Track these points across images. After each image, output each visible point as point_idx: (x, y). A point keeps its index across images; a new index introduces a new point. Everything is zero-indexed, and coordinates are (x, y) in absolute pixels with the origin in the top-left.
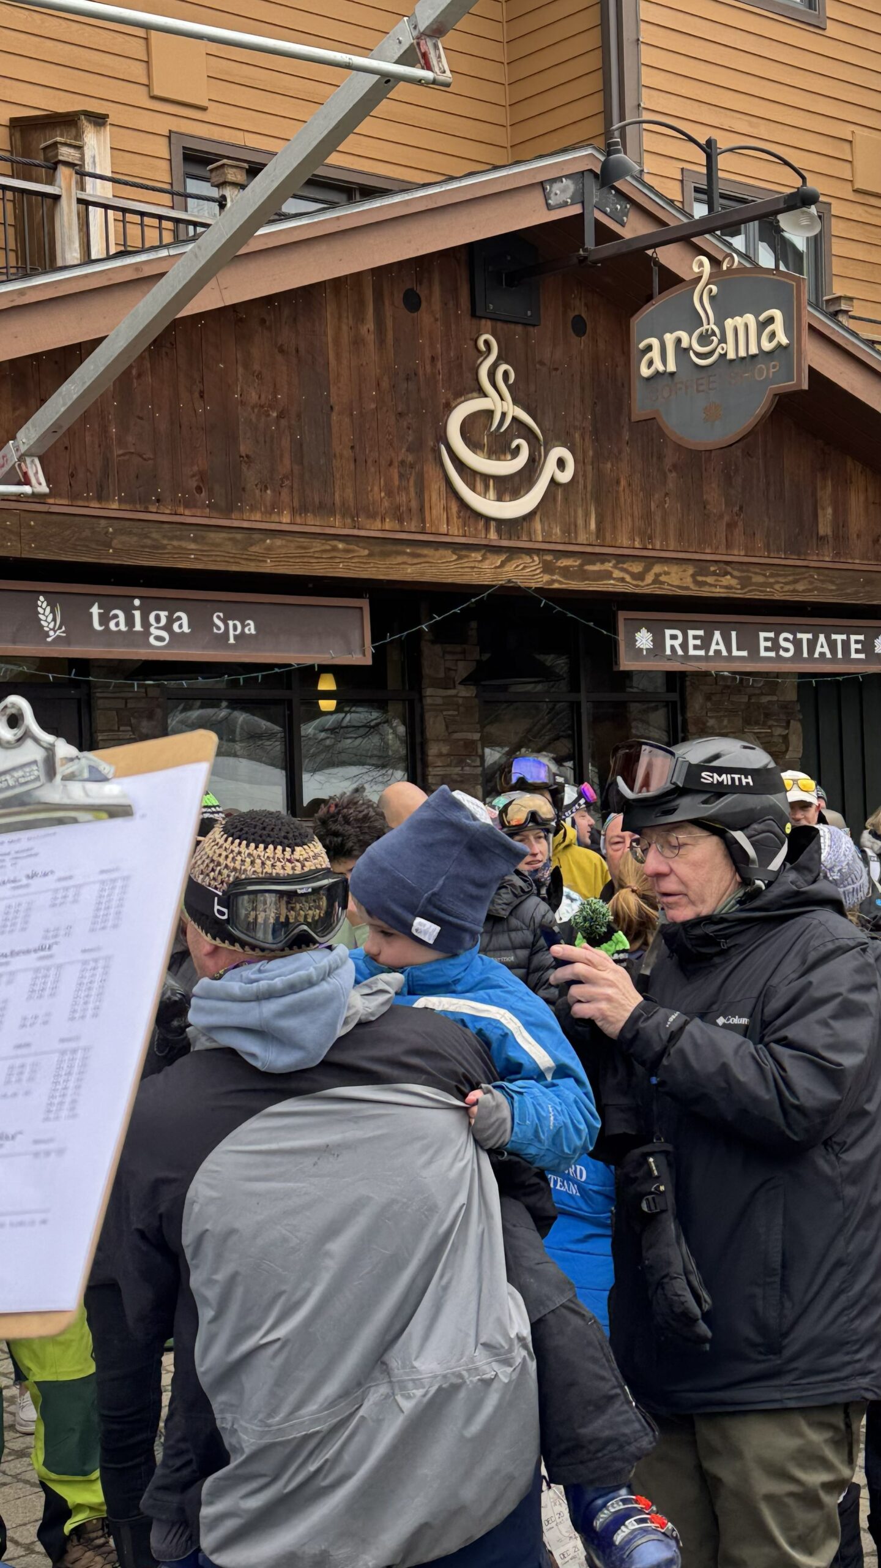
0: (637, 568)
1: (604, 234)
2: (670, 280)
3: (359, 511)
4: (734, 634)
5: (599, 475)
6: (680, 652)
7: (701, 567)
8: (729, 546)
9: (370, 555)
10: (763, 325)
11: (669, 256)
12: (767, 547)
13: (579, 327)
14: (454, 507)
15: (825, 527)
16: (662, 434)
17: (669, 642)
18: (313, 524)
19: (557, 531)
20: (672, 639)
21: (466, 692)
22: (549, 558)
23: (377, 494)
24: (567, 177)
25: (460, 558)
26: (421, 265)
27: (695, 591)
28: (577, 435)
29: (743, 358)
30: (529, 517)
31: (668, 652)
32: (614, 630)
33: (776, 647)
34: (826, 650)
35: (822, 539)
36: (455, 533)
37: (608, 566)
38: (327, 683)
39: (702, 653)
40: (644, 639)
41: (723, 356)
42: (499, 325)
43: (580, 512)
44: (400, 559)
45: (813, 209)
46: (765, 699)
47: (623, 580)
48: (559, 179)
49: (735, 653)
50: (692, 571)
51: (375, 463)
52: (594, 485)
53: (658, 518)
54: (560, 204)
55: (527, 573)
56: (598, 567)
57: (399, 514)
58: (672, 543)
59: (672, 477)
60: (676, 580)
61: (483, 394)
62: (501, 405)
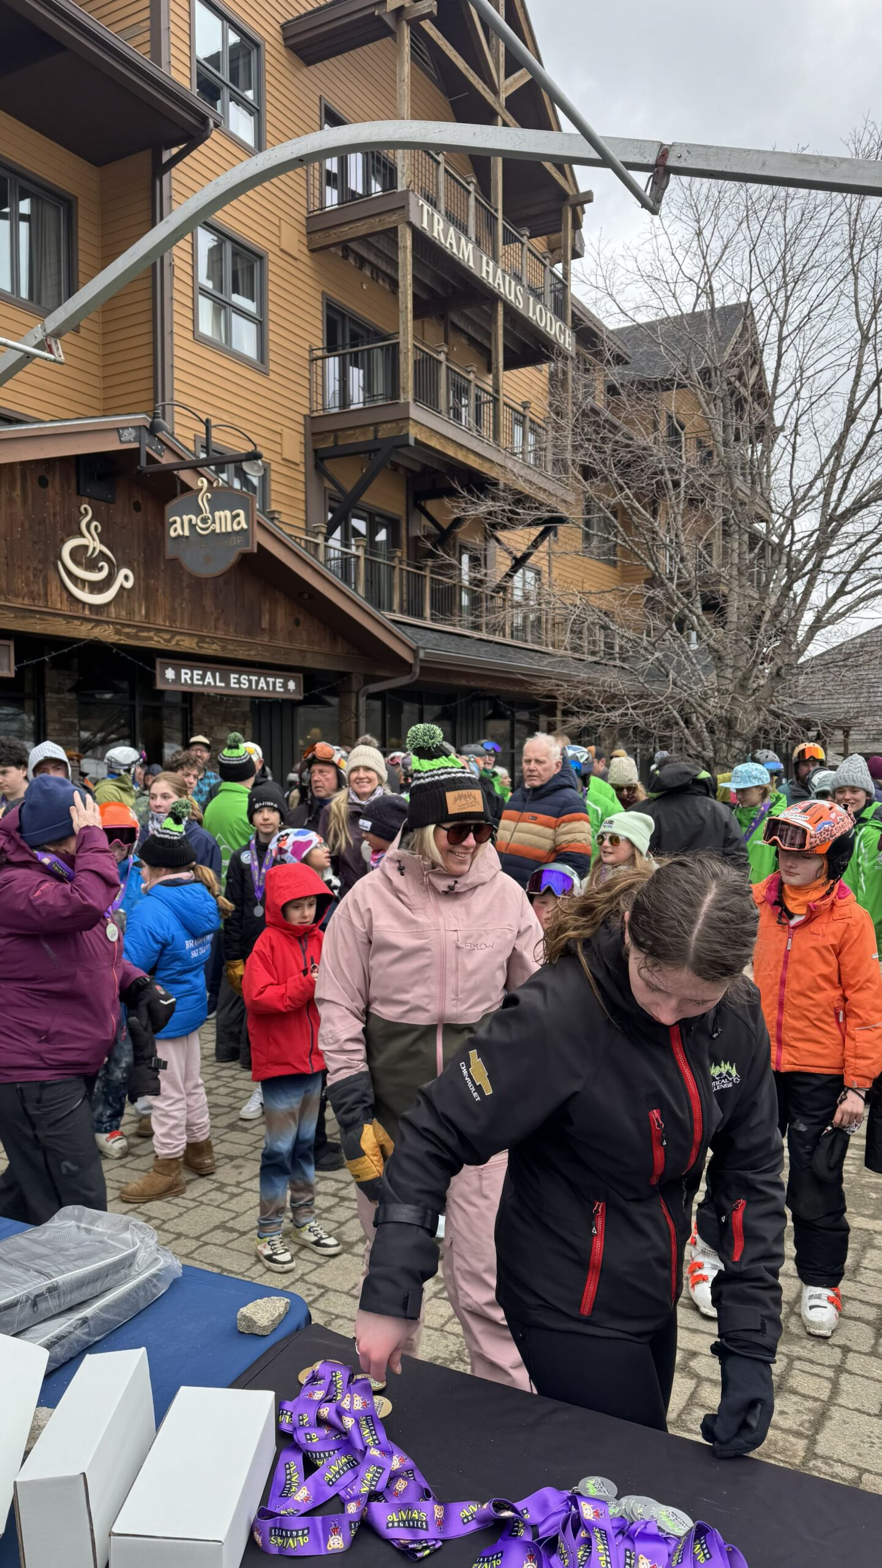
0: (167, 636)
1: (151, 460)
2: (186, 488)
3: (9, 593)
4: (218, 675)
5: (147, 587)
6: (189, 682)
7: (202, 639)
8: (216, 628)
9: (16, 617)
10: (234, 517)
11: (186, 476)
12: (236, 631)
13: (137, 507)
14: (65, 595)
15: (265, 624)
16: (181, 567)
17: (183, 676)
19: (123, 613)
20: (185, 675)
21: (70, 696)
22: (118, 627)
23: (19, 584)
24: (131, 427)
25: (68, 623)
26: (49, 463)
27: (198, 651)
28: (135, 563)
29: (223, 534)
31: (183, 681)
32: (154, 668)
33: (239, 682)
34: (264, 686)
35: (263, 630)
36: (66, 609)
37: (152, 634)
39: (200, 683)
40: (170, 674)
41: (214, 531)
42: (93, 501)
43: (136, 605)
44: (33, 621)
45: (260, 462)
46: (234, 710)
47: (159, 642)
48: (127, 428)
49: (218, 684)
50: (196, 640)
51: (19, 567)
52: (144, 591)
53: (179, 611)
54: (127, 441)
55: (106, 634)
56: (145, 634)
57: (32, 596)
58: (186, 625)
59: (186, 591)
60: (188, 644)
61: (83, 536)
62: (93, 543)
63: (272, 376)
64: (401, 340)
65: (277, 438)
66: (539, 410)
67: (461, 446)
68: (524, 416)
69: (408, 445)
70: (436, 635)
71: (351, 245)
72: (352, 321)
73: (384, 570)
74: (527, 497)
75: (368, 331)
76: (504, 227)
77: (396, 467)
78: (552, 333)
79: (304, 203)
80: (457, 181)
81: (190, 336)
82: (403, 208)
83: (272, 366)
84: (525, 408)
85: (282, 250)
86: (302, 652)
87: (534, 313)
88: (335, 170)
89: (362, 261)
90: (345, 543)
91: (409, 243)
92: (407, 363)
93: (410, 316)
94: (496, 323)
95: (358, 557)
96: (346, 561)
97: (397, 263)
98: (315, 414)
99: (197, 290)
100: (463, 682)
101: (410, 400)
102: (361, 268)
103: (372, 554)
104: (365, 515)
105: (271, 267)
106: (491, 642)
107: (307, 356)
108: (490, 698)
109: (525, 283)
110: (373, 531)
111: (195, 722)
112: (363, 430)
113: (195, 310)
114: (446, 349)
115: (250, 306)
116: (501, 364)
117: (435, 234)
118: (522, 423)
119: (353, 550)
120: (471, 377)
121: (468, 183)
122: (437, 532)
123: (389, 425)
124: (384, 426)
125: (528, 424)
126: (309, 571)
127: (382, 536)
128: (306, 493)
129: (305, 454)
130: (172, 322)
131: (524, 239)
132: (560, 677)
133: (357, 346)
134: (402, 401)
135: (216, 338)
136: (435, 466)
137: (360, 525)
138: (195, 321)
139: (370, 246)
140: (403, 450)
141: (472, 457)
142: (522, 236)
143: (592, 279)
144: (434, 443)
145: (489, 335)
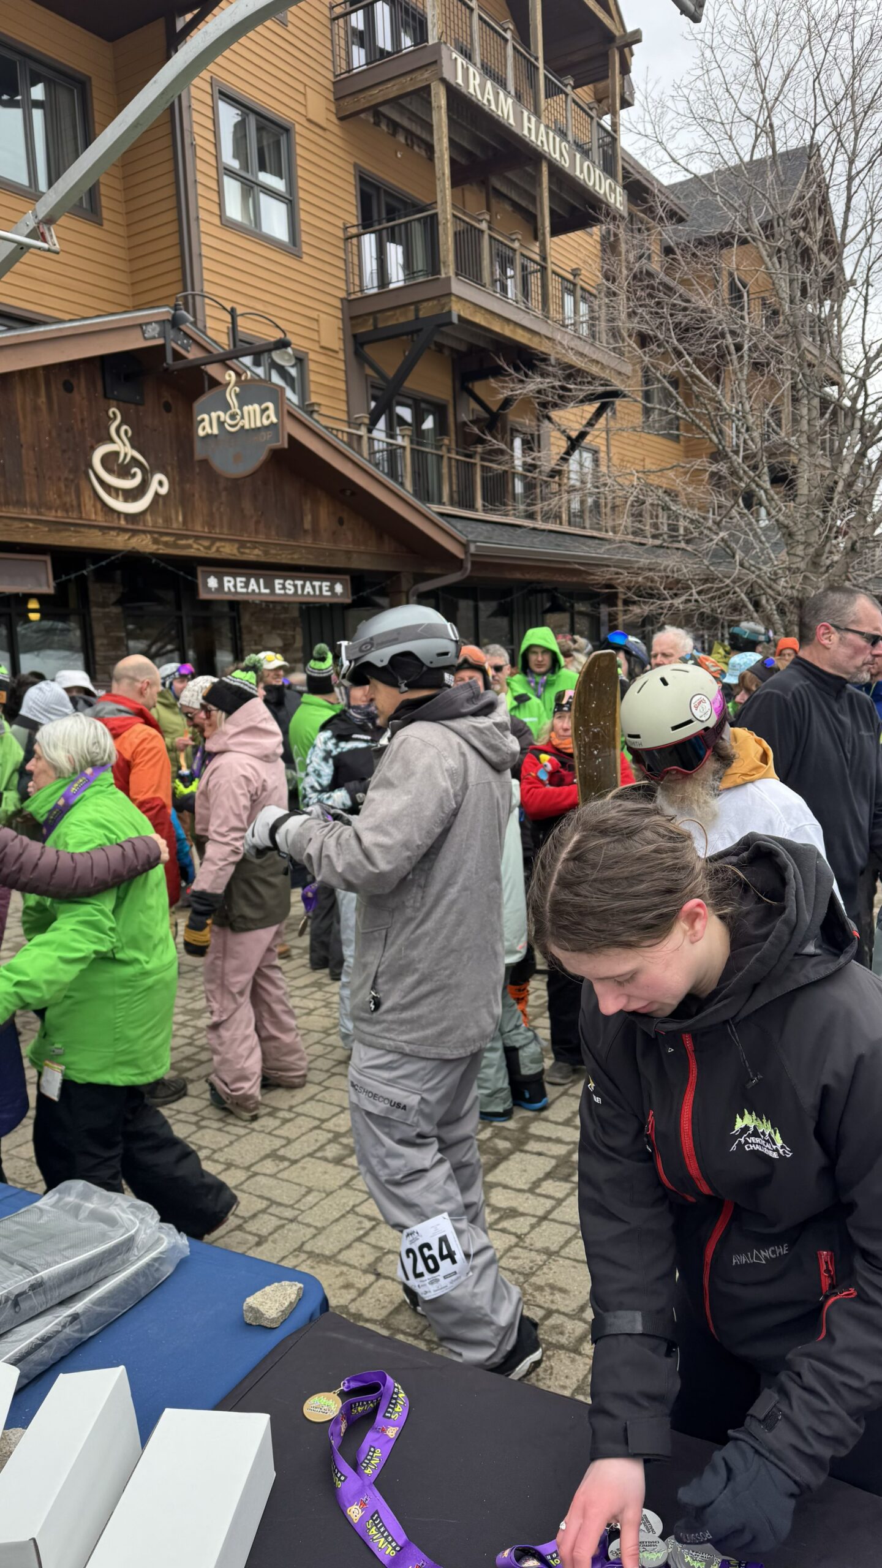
0: (206, 543)
1: (177, 356)
2: (214, 383)
3: (41, 505)
4: (261, 581)
5: (183, 491)
6: (233, 590)
7: (242, 544)
8: (257, 532)
9: (50, 531)
11: (213, 370)
12: (278, 534)
13: (167, 408)
14: (99, 506)
15: (307, 525)
16: (212, 469)
17: (226, 585)
18: (13, 512)
19: (160, 521)
20: (228, 583)
21: (116, 610)
22: (156, 536)
23: (52, 496)
24: (156, 322)
25: (104, 534)
26: (73, 366)
27: (239, 557)
28: (169, 469)
30: (143, 513)
31: (226, 589)
32: (195, 576)
33: (284, 588)
34: (311, 590)
35: (306, 531)
36: (100, 519)
37: (190, 541)
38: (33, 604)
39: (244, 590)
40: (212, 582)
41: (243, 427)
42: (121, 404)
43: (173, 512)
44: (67, 534)
45: (289, 350)
46: (283, 616)
47: (198, 549)
48: (150, 323)
49: (263, 590)
50: (236, 545)
51: (50, 478)
52: (180, 496)
53: (217, 516)
54: (151, 337)
55: (144, 544)
56: (183, 542)
57: (66, 508)
58: (225, 530)
59: (224, 494)
60: (229, 551)
61: (112, 441)
62: (124, 449)
63: (306, 259)
64: (439, 210)
65: (314, 326)
66: (591, 276)
67: (508, 320)
68: (575, 285)
69: (451, 323)
70: (488, 527)
71: (381, 109)
72: (385, 191)
73: (431, 461)
74: (580, 372)
75: (405, 203)
76: (546, 76)
77: (440, 348)
78: (602, 192)
79: (329, 65)
80: (493, 28)
81: (217, 221)
82: (435, 63)
83: (305, 248)
84: (575, 276)
85: (309, 121)
86: (348, 553)
87: (582, 171)
88: (361, 27)
89: (395, 127)
90: (391, 435)
91: (443, 102)
92: (446, 235)
93: (448, 183)
94: (540, 185)
95: (404, 448)
96: (392, 453)
97: (431, 126)
98: (353, 297)
99: (222, 171)
100: (518, 575)
101: (452, 274)
102: (394, 134)
103: (418, 444)
104: (410, 402)
105: (298, 139)
106: (543, 530)
107: (341, 234)
108: (547, 591)
109: (570, 138)
110: (419, 419)
111: (244, 631)
112: (402, 310)
113: (220, 193)
114: (487, 217)
115: (278, 184)
116: (548, 229)
117: (471, 90)
118: (572, 292)
119: (399, 441)
120: (516, 245)
121: (505, 30)
122: (487, 415)
123: (431, 303)
124: (425, 304)
125: (579, 292)
126: (350, 465)
127: (429, 423)
128: (347, 382)
129: (344, 340)
130: (197, 207)
131: (568, 90)
132: (619, 564)
133: (394, 220)
134: (443, 276)
135: (246, 222)
136: (482, 344)
137: (405, 413)
138: (221, 205)
139: (403, 109)
140: (444, 329)
141: (520, 331)
142: (566, 86)
143: (640, 128)
144: (479, 319)
145: (534, 199)
